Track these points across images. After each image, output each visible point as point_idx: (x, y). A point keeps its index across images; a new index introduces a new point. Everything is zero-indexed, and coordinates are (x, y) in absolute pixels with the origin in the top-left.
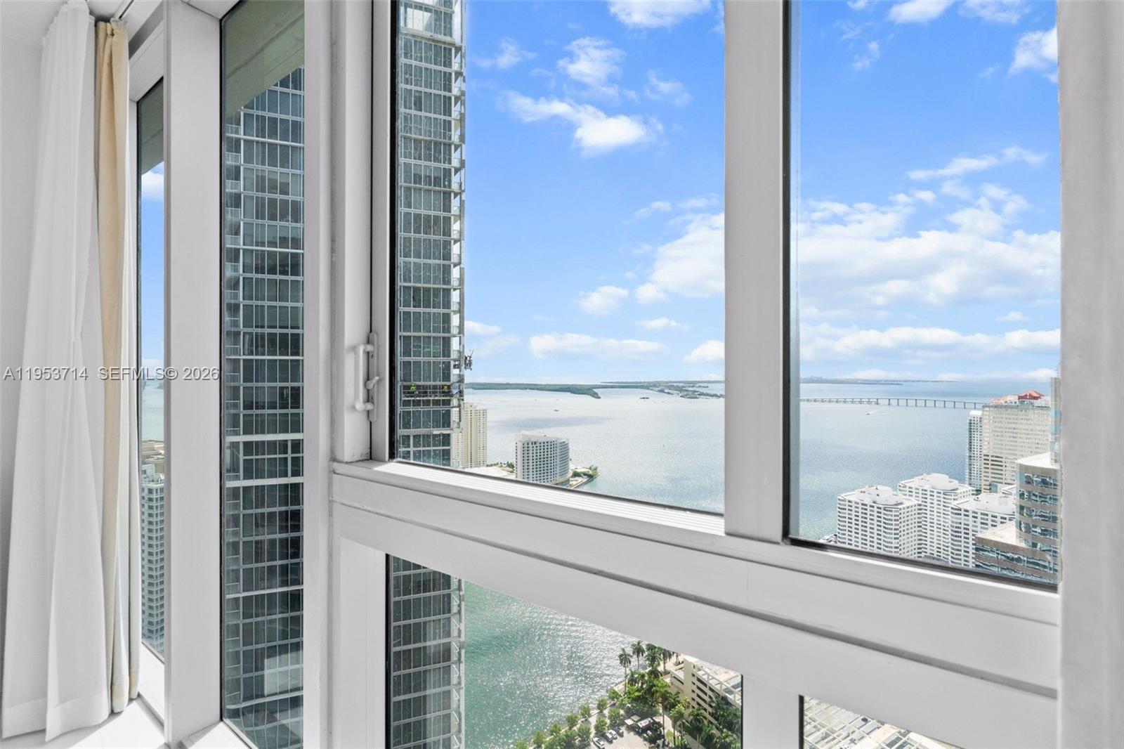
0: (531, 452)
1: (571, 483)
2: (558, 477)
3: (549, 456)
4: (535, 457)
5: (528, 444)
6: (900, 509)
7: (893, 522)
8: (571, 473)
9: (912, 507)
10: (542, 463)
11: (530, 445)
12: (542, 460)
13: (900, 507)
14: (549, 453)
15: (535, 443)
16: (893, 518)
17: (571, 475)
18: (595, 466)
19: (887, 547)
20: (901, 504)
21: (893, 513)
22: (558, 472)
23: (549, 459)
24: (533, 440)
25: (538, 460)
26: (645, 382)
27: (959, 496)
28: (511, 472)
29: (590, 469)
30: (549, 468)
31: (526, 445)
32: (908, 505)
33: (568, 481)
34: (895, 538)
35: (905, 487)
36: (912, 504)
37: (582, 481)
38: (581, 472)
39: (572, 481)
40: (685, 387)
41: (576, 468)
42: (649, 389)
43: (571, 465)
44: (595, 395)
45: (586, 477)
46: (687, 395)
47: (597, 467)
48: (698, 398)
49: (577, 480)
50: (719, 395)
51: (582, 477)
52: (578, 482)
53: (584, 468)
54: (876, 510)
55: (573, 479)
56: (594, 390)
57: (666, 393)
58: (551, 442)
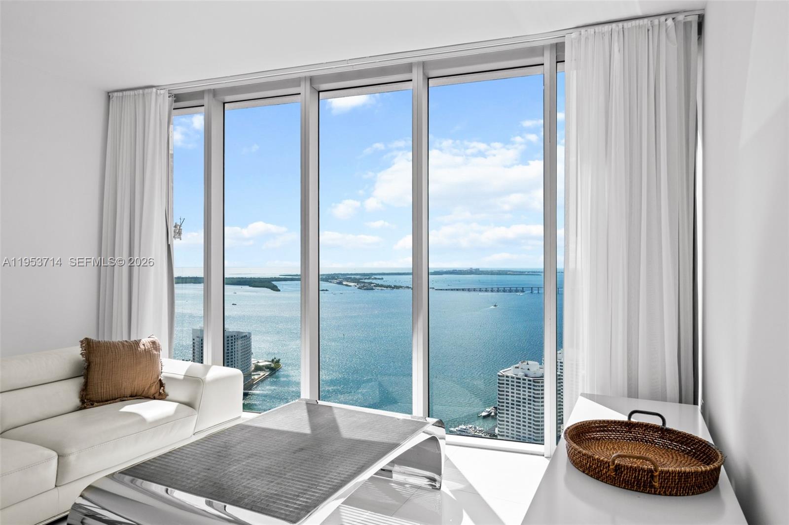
1: (253, 377)
8: (252, 368)
18: (277, 358)
22: (240, 366)
26: (323, 275)
29: (272, 361)
37: (264, 375)
38: (263, 366)
39: (254, 375)
40: (362, 279)
41: (258, 362)
42: (328, 281)
43: (252, 360)
44: (274, 288)
45: (268, 370)
46: (364, 286)
47: (279, 360)
48: (373, 289)
49: (259, 374)
50: (393, 286)
51: (264, 371)
52: (260, 376)
53: (266, 361)
54: (527, 382)
55: (255, 373)
56: (273, 283)
57: (344, 285)
58: (232, 337)
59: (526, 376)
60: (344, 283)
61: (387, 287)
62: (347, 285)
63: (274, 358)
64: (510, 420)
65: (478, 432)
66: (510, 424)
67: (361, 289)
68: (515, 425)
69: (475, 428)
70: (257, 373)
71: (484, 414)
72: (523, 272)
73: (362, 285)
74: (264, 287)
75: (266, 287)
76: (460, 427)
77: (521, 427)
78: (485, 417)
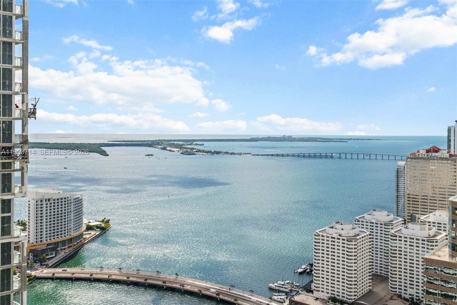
0: (45, 209)
1: (84, 237)
2: (72, 231)
3: (63, 211)
4: (49, 214)
5: (41, 201)
6: (358, 239)
7: (353, 250)
8: (84, 227)
9: (365, 237)
10: (56, 219)
11: (44, 203)
12: (56, 216)
13: (358, 237)
14: (63, 209)
15: (49, 200)
16: (353, 247)
17: (85, 228)
18: (107, 219)
19: (349, 270)
20: (358, 235)
21: (353, 243)
22: (72, 226)
23: (63, 215)
24: (47, 197)
25: (52, 217)
26: (149, 141)
27: (394, 226)
28: (23, 230)
29: (103, 221)
30: (63, 223)
31: (39, 203)
32: (363, 235)
33: (82, 235)
34: (355, 263)
35: (359, 221)
36: (365, 234)
37: (95, 234)
38: (94, 226)
39: (85, 234)
40: (184, 145)
41: (89, 222)
42: (153, 147)
43: (84, 220)
44: (103, 153)
45: (99, 229)
46: (186, 152)
47: (109, 220)
48: (195, 155)
49: (91, 234)
50: (213, 151)
51: (95, 230)
52: (91, 235)
53: (96, 221)
54: (341, 241)
55: (86, 233)
56: (102, 148)
57: (168, 150)
58: (65, 198)
59: (340, 235)
60: (168, 149)
61: (208, 152)
62: (170, 151)
63: (104, 219)
64: (325, 277)
65: (294, 287)
66: (325, 280)
67: (184, 154)
68: (330, 281)
69: (293, 284)
70: (88, 232)
71: (300, 270)
72: (331, 139)
73: (185, 150)
74: (93, 152)
75: (95, 152)
76: (279, 282)
77: (336, 282)
78: (301, 273)
